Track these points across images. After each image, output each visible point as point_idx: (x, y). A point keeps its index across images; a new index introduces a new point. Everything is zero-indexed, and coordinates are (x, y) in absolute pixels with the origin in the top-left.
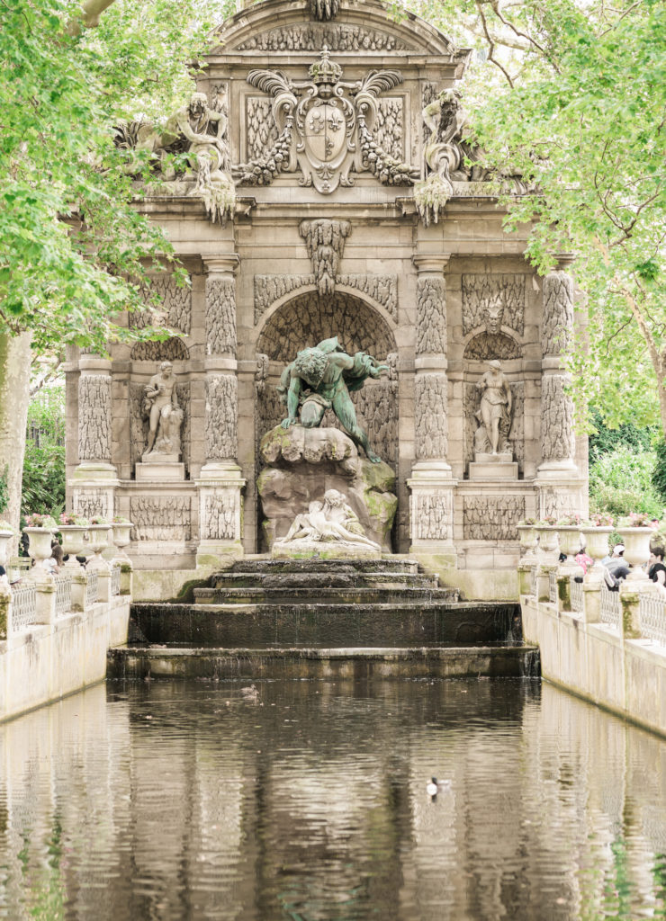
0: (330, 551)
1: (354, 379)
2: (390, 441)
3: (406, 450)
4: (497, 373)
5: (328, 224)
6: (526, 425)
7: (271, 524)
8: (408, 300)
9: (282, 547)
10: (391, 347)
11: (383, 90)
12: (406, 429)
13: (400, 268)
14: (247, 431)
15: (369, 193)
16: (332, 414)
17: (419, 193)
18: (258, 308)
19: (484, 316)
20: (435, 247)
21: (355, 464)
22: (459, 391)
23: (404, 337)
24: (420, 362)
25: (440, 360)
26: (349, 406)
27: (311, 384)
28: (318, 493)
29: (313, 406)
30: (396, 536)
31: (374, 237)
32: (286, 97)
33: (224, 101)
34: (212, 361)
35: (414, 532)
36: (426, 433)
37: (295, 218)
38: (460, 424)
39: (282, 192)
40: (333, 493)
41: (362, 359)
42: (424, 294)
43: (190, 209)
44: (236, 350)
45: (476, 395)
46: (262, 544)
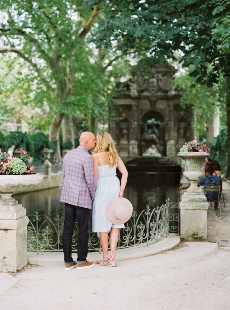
0: (152, 155)
1: (157, 126)
2: (164, 137)
3: (166, 138)
4: (183, 125)
5: (153, 99)
6: (188, 134)
7: (143, 151)
8: (167, 113)
9: (144, 155)
10: (164, 120)
11: (163, 76)
12: (167, 135)
13: (165, 107)
14: (139, 135)
15: (160, 94)
16: (153, 132)
17: (169, 93)
18: (141, 114)
19: (180, 115)
20: (172, 103)
21: (157, 141)
22: (176, 128)
23: (166, 119)
24: (169, 123)
25: (172, 123)
26: (156, 131)
27: (150, 127)
28: (150, 146)
29: (150, 131)
30: (164, 153)
31: (161, 101)
32: (146, 77)
34: (133, 122)
35: (168, 153)
36: (170, 136)
37: (147, 98)
38: (176, 134)
39: (146, 94)
40: (153, 146)
41: (159, 123)
42: (170, 111)
43: (129, 97)
44: (137, 121)
45: (179, 129)
46: (141, 154)
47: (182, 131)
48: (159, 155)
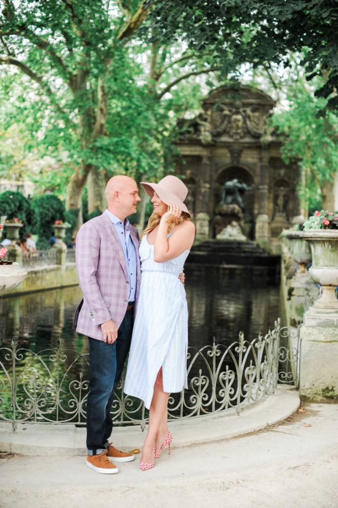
0: (232, 238)
1: (242, 191)
2: (252, 209)
3: (256, 212)
4: (282, 191)
5: (236, 147)
6: (290, 206)
7: (217, 231)
8: (258, 170)
9: (219, 237)
10: (253, 182)
11: (253, 111)
12: (256, 206)
13: (256, 160)
14: (211, 205)
15: (247, 140)
16: (235, 201)
17: (262, 139)
18: (216, 170)
19: (279, 175)
20: (266, 155)
21: (241, 215)
22: (272, 196)
23: (257, 180)
24: (261, 187)
25: (266, 187)
26: (240, 199)
27: (230, 192)
28: (230, 223)
29: (230, 199)
30: (251, 235)
31: (250, 152)
32: (226, 112)
33: (209, 113)
34: (202, 184)
35: (257, 235)
36: (261, 207)
37: (227, 145)
38: (271, 205)
39: (225, 139)
40: (234, 223)
41: (245, 186)
42: (262, 168)
43: (198, 143)
44: (209, 182)
45: (276, 197)
46: (214, 236)
47: (280, 201)
48: (243, 238)
